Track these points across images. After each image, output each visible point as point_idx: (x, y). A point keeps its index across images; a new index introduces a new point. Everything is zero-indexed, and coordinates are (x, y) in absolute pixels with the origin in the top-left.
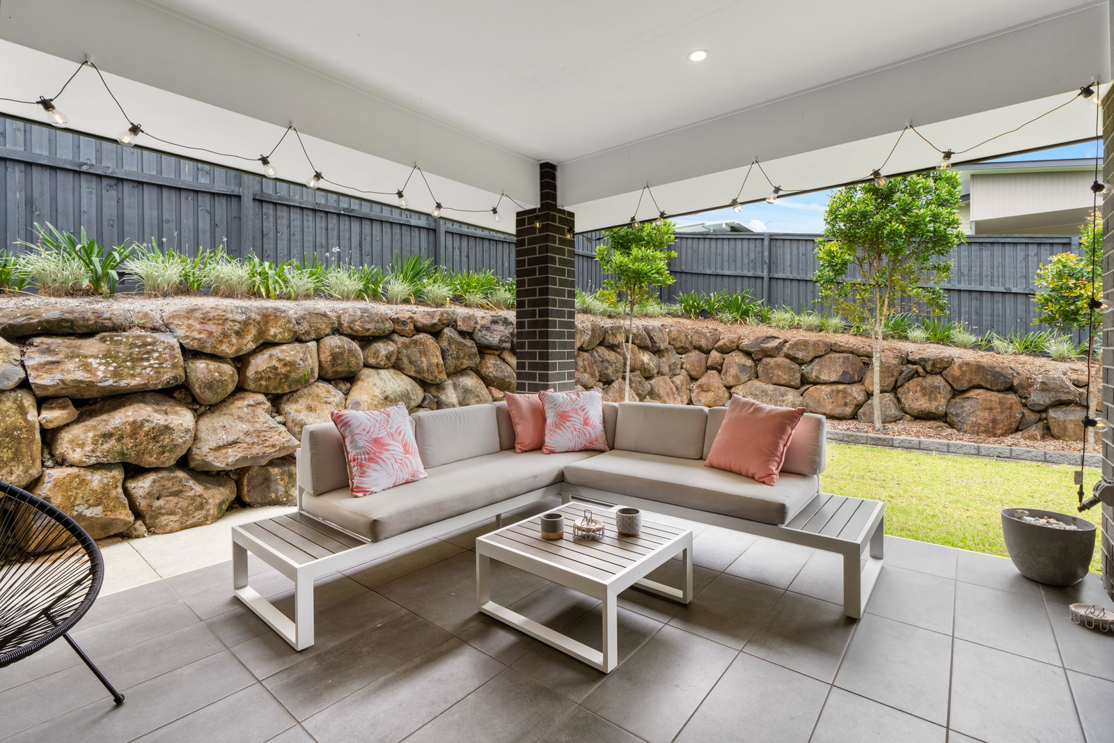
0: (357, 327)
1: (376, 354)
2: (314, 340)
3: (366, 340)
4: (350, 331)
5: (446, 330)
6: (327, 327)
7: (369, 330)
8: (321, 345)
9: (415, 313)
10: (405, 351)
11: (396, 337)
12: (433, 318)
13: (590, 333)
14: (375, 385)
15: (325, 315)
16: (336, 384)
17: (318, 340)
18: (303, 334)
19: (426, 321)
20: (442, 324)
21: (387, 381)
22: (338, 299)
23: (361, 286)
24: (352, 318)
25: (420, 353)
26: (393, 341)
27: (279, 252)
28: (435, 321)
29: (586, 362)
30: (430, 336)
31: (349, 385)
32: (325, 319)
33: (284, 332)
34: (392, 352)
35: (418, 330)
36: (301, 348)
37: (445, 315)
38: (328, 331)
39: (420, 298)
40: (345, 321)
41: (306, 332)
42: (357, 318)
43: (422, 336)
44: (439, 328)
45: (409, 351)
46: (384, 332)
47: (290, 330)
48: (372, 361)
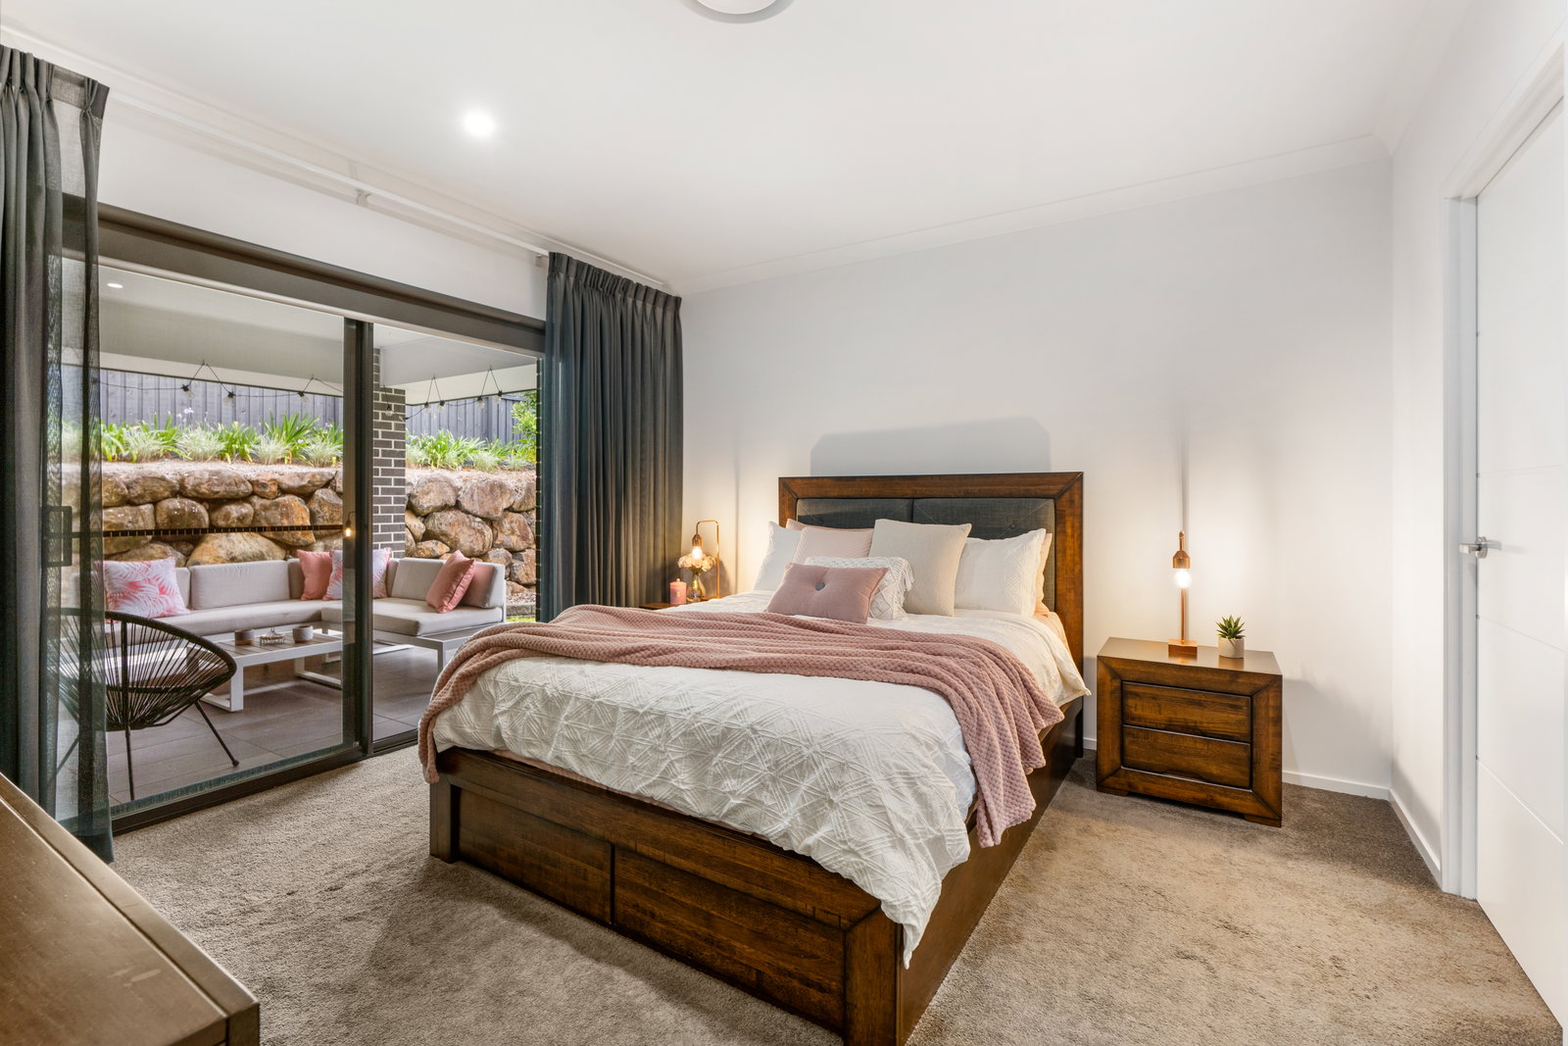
0: (204, 490)
1: (227, 516)
2: (150, 503)
3: (215, 503)
4: (195, 494)
5: (319, 493)
6: (166, 490)
7: (218, 492)
8: (158, 508)
9: (283, 475)
10: (263, 513)
11: (255, 499)
12: (302, 479)
13: (523, 493)
14: (220, 546)
15: (163, 479)
16: (177, 545)
17: (155, 503)
18: (136, 497)
19: (295, 483)
20: (314, 486)
21: (236, 542)
22: (188, 461)
23: (222, 446)
24: (197, 481)
25: (282, 515)
26: (250, 503)
27: (127, 411)
28: (304, 483)
29: (514, 525)
30: (297, 498)
31: (191, 546)
32: (163, 483)
33: (111, 497)
34: (246, 514)
35: (284, 491)
36: (131, 511)
37: (318, 477)
38: (166, 494)
39: (297, 458)
40: (189, 484)
41: (139, 495)
42: (204, 481)
43: (287, 498)
44: (310, 490)
45: (269, 513)
46: (238, 494)
47: (117, 494)
48: (221, 523)
